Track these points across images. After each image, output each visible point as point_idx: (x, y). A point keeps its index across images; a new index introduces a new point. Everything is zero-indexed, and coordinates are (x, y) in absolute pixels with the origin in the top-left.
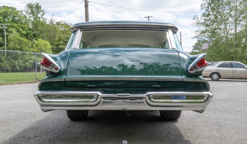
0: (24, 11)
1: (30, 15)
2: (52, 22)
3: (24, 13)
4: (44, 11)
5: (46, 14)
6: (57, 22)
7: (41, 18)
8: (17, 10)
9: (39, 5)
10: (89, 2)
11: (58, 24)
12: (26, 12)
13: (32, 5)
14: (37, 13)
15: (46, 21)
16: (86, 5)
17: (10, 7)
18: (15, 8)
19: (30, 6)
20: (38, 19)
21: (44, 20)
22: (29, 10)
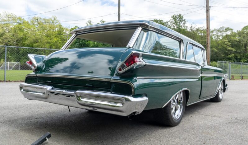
0: (169, 22)
1: (174, 24)
2: (192, 30)
3: (169, 24)
4: (186, 20)
5: (187, 23)
6: (197, 29)
7: (183, 26)
8: (164, 22)
9: (181, 15)
10: (210, 7)
11: (197, 30)
12: (171, 23)
13: (175, 16)
14: (180, 23)
15: (187, 28)
16: (208, 10)
17: (159, 20)
18: (162, 20)
19: (174, 17)
20: (180, 27)
21: (185, 28)
22: (173, 20)
